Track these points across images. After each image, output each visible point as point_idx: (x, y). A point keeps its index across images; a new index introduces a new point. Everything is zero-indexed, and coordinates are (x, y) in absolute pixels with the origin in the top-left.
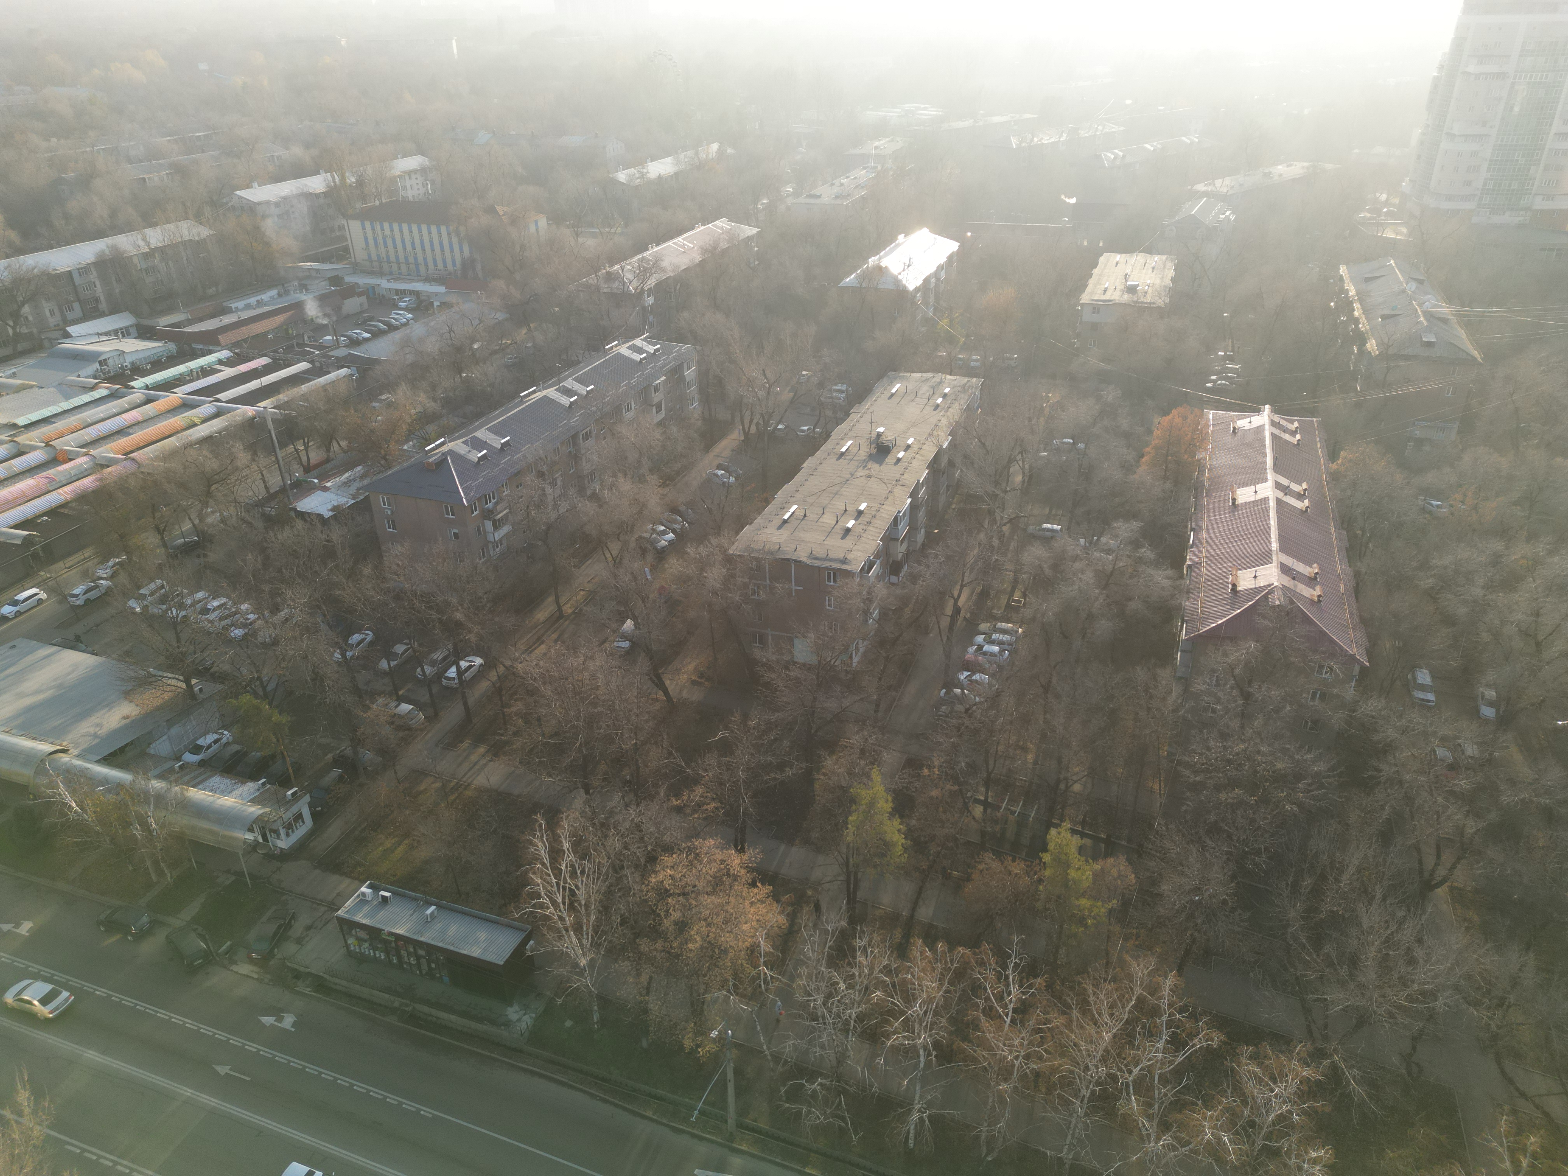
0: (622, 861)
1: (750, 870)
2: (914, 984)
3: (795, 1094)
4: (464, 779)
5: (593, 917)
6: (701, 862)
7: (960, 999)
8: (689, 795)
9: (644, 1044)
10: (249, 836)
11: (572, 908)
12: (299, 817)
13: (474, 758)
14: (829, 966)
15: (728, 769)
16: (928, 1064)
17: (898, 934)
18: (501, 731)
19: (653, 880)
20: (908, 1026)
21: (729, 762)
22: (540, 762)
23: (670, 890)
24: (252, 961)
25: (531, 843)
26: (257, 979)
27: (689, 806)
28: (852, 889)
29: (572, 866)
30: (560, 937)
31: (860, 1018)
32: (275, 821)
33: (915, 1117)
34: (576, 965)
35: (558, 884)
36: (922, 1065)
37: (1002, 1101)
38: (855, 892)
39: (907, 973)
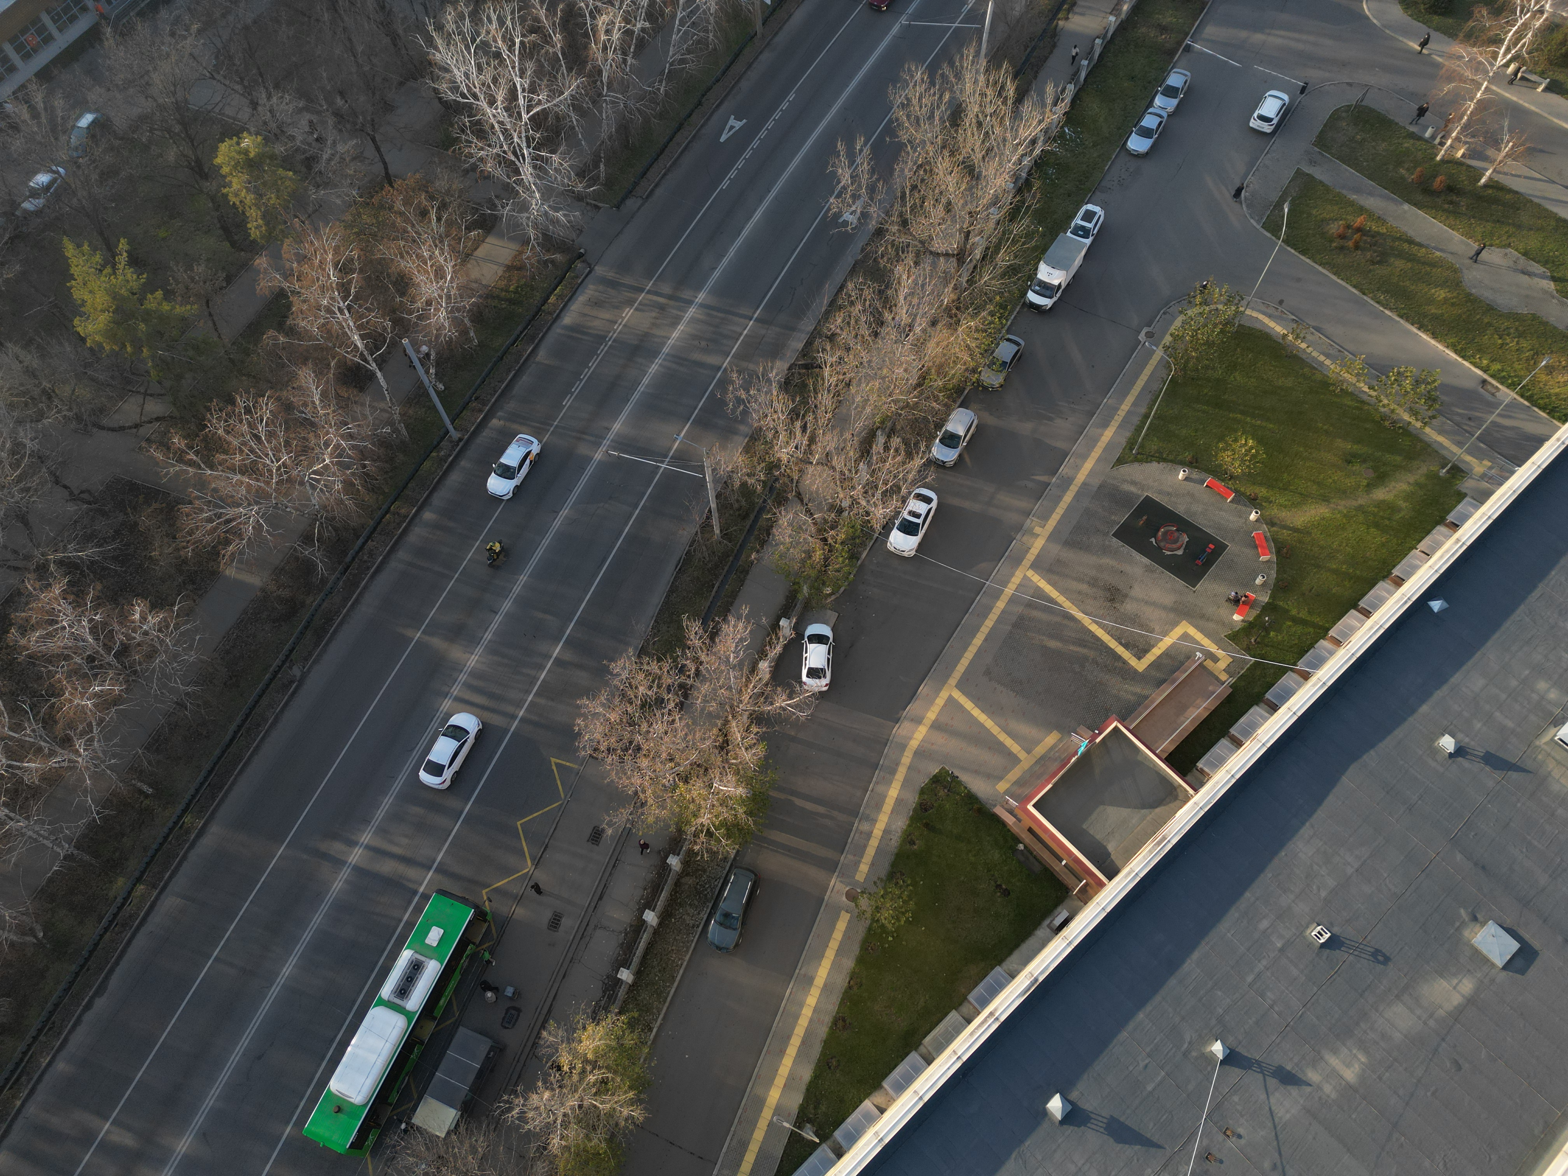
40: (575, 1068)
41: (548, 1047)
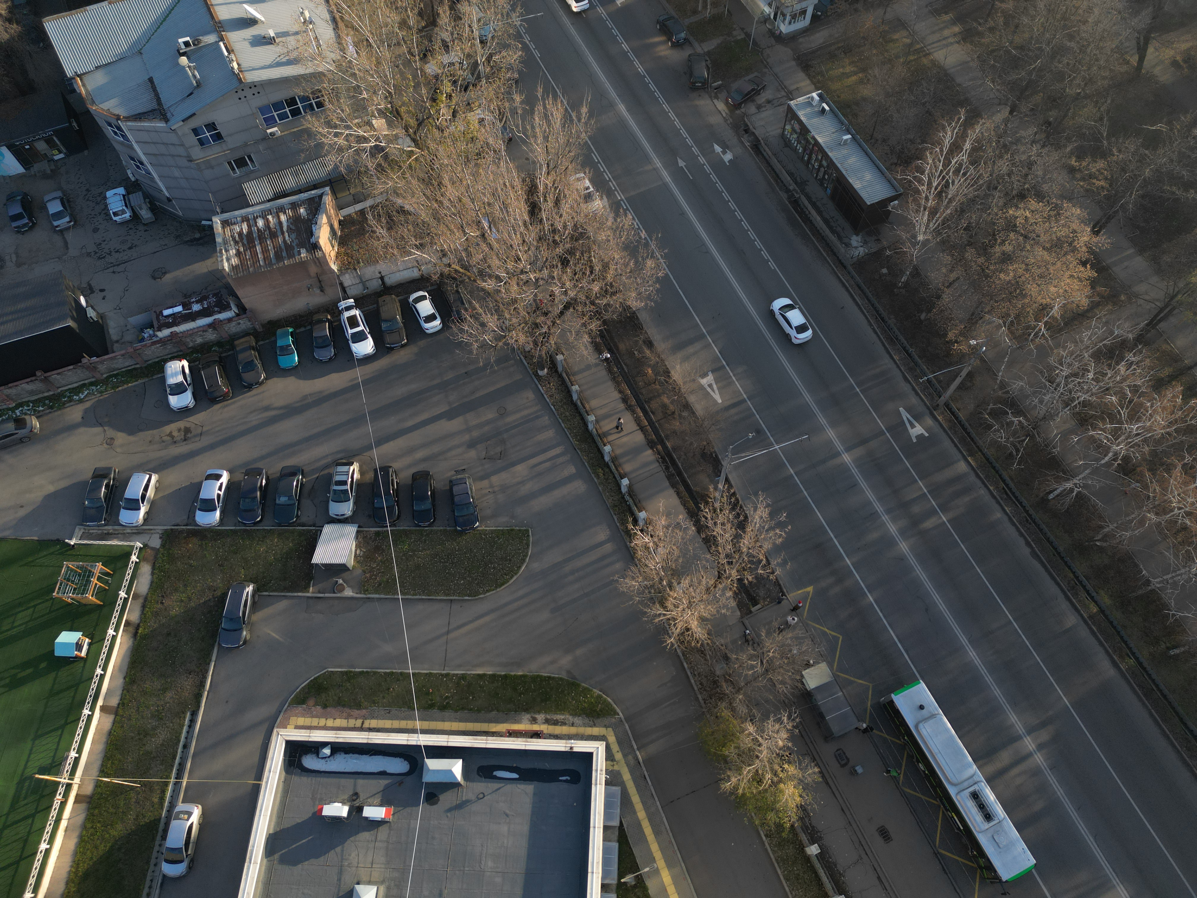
0: (999, 183)
1: (1091, 251)
2: (1147, 411)
3: (996, 414)
4: (929, 47)
5: (949, 211)
6: (1057, 221)
7: (1173, 445)
8: (1089, 163)
9: (923, 316)
10: (767, 9)
11: (939, 195)
12: (804, 12)
13: (946, 33)
14: (1092, 356)
15: (1140, 161)
16: (1108, 465)
17: (1167, 371)
18: (981, 21)
19: (1011, 212)
20: (1116, 433)
21: (1146, 155)
22: (993, 66)
23: (1017, 227)
24: (727, 103)
25: (944, 128)
26: (724, 118)
27: (1082, 172)
28: (1159, 318)
29: (961, 165)
30: (917, 211)
31: (1085, 404)
32: (787, 7)
33: (1069, 485)
34: (914, 237)
35: (941, 171)
36: (1103, 462)
37: (1142, 522)
38: (1160, 321)
39: (1149, 401)
40: (782, 771)
41: (807, 766)
